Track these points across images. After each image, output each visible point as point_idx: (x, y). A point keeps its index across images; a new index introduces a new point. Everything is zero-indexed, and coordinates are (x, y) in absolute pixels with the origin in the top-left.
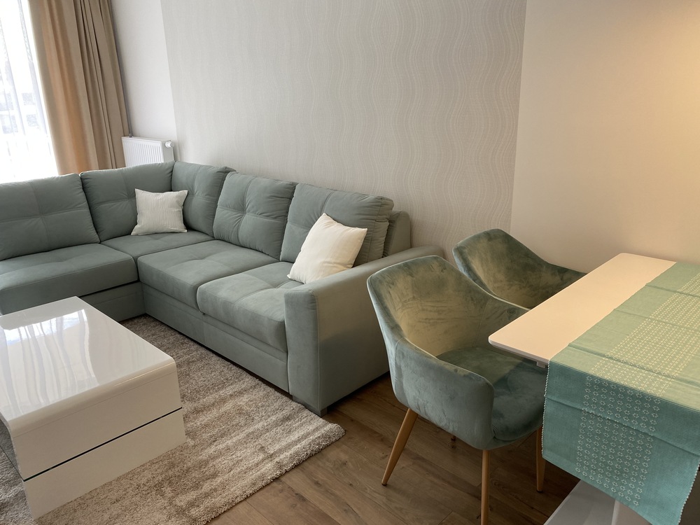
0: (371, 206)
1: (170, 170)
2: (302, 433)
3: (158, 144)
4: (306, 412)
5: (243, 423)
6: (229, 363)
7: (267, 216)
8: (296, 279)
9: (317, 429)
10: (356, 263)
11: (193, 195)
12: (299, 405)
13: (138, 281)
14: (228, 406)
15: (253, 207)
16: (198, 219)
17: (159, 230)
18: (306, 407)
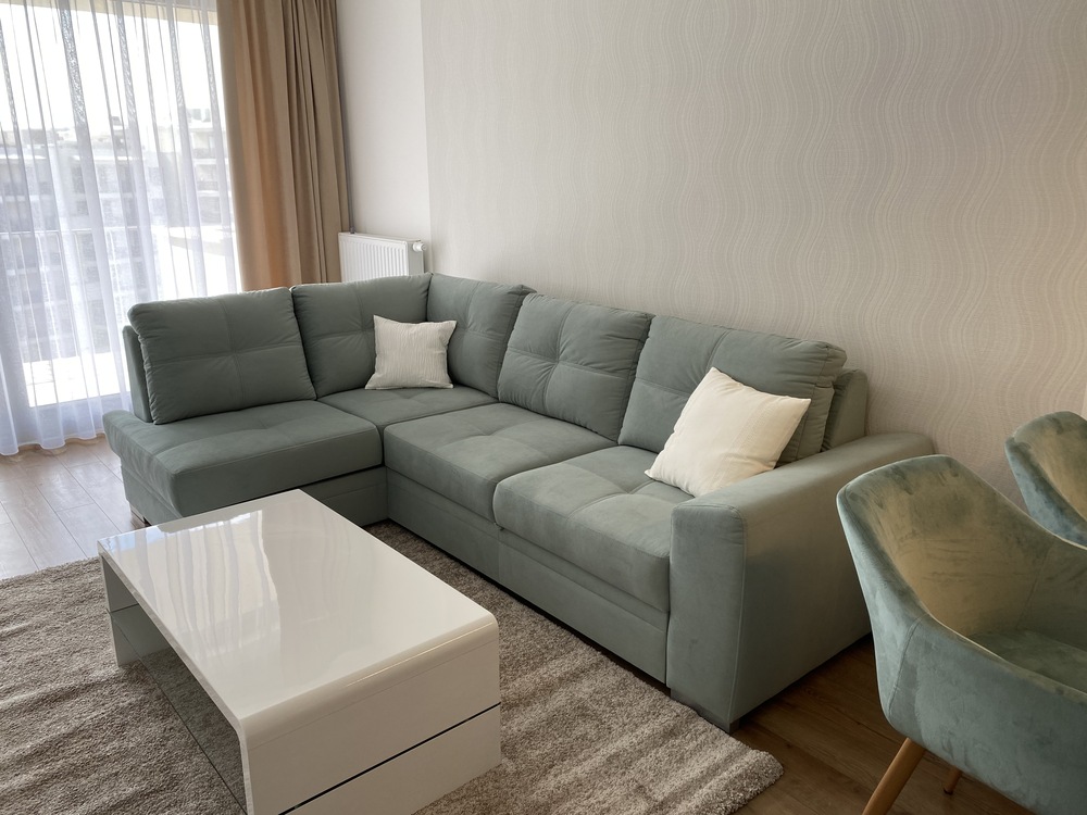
0: (806, 360)
1: (425, 288)
2: (706, 764)
3: (402, 246)
4: (701, 724)
5: (593, 733)
6: (543, 618)
7: (601, 368)
8: (665, 478)
9: (730, 759)
10: (785, 459)
11: (465, 328)
12: (686, 708)
13: (383, 464)
14: (559, 699)
15: (574, 352)
16: (474, 370)
17: (410, 383)
18: (700, 712)
